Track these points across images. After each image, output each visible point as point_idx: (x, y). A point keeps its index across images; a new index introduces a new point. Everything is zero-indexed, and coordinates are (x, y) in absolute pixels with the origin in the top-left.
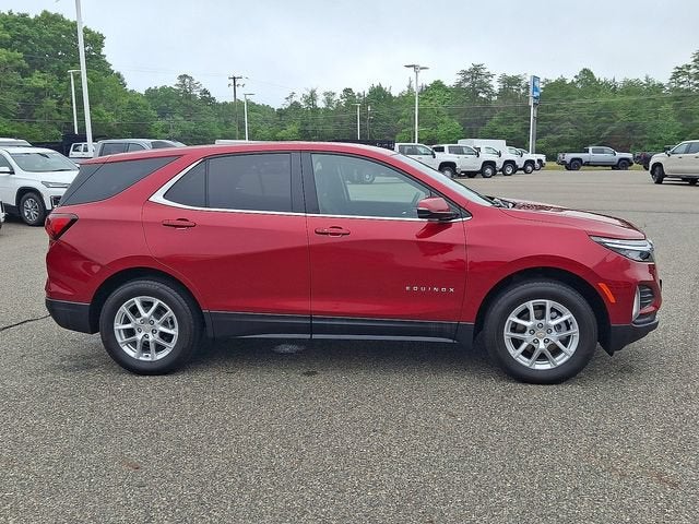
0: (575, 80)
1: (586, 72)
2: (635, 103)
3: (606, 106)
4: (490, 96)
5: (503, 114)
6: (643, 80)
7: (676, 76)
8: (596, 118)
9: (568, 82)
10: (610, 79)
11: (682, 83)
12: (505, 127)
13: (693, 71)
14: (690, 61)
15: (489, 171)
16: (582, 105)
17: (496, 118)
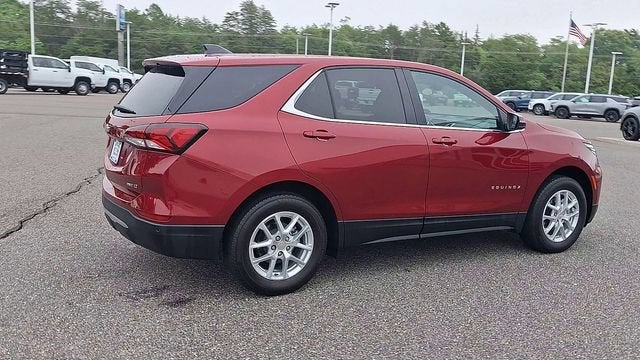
0: (146, 13)
1: (155, 7)
2: (199, 38)
3: (175, 38)
4: (68, 17)
5: (83, 36)
6: (201, 20)
7: (227, 20)
8: (167, 48)
9: (141, 13)
10: (174, 15)
11: (232, 26)
12: (87, 48)
13: (240, 17)
14: (238, 10)
15: (114, 87)
16: (154, 36)
17: (77, 38)
